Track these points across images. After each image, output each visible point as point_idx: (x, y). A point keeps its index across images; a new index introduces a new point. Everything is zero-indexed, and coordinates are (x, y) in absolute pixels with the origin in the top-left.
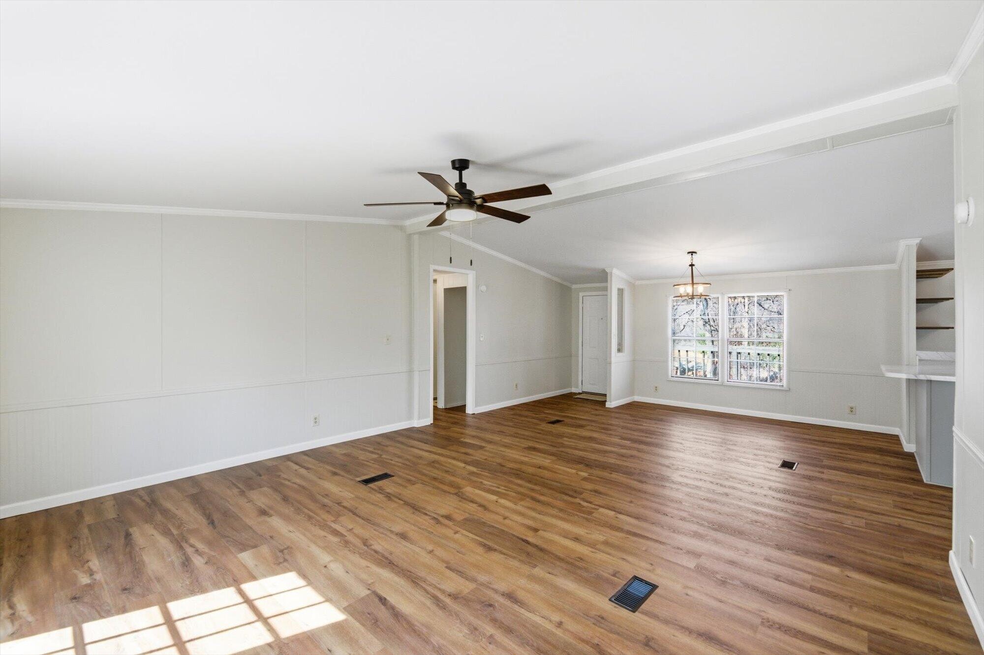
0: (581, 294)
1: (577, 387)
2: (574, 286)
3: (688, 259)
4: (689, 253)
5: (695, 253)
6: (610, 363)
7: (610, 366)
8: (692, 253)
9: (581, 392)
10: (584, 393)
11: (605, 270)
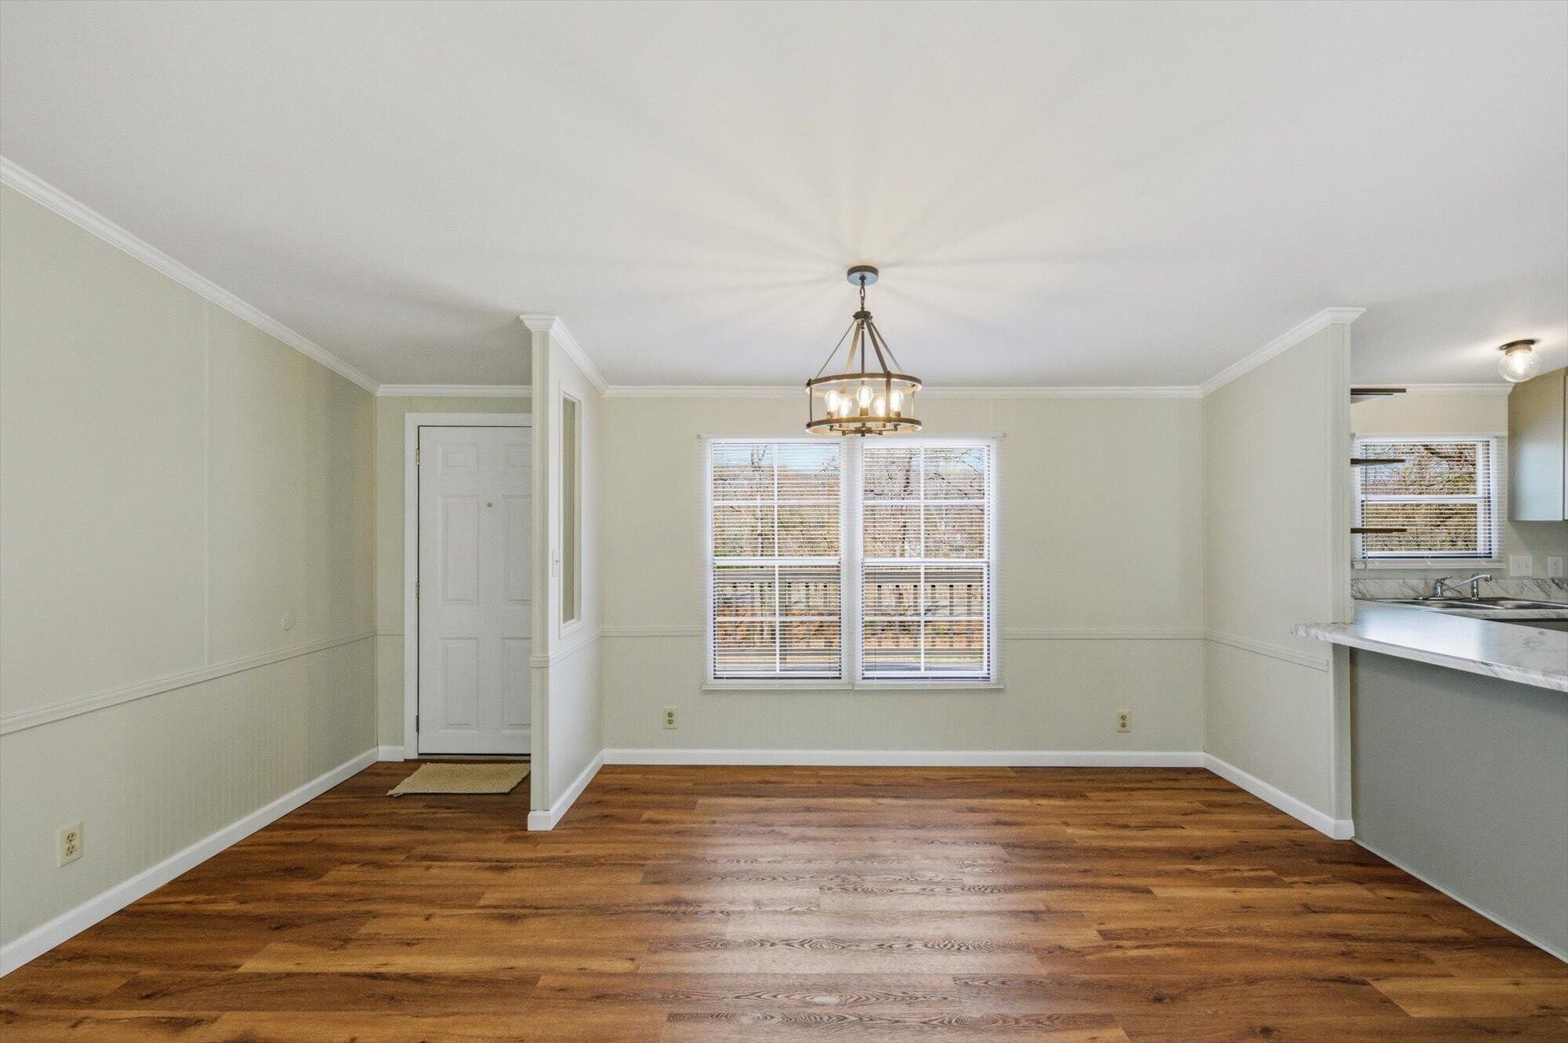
0: (412, 420)
1: (398, 739)
2: (383, 391)
3: (847, 295)
4: (852, 271)
5: (874, 271)
6: (544, 667)
7: (544, 678)
8: (862, 273)
9: (414, 756)
10: (424, 759)
11: (521, 322)
